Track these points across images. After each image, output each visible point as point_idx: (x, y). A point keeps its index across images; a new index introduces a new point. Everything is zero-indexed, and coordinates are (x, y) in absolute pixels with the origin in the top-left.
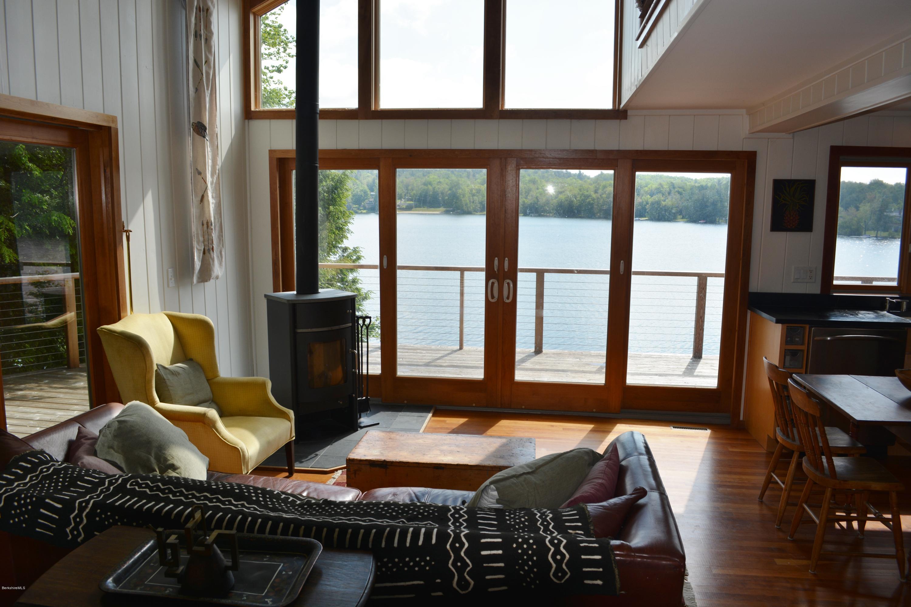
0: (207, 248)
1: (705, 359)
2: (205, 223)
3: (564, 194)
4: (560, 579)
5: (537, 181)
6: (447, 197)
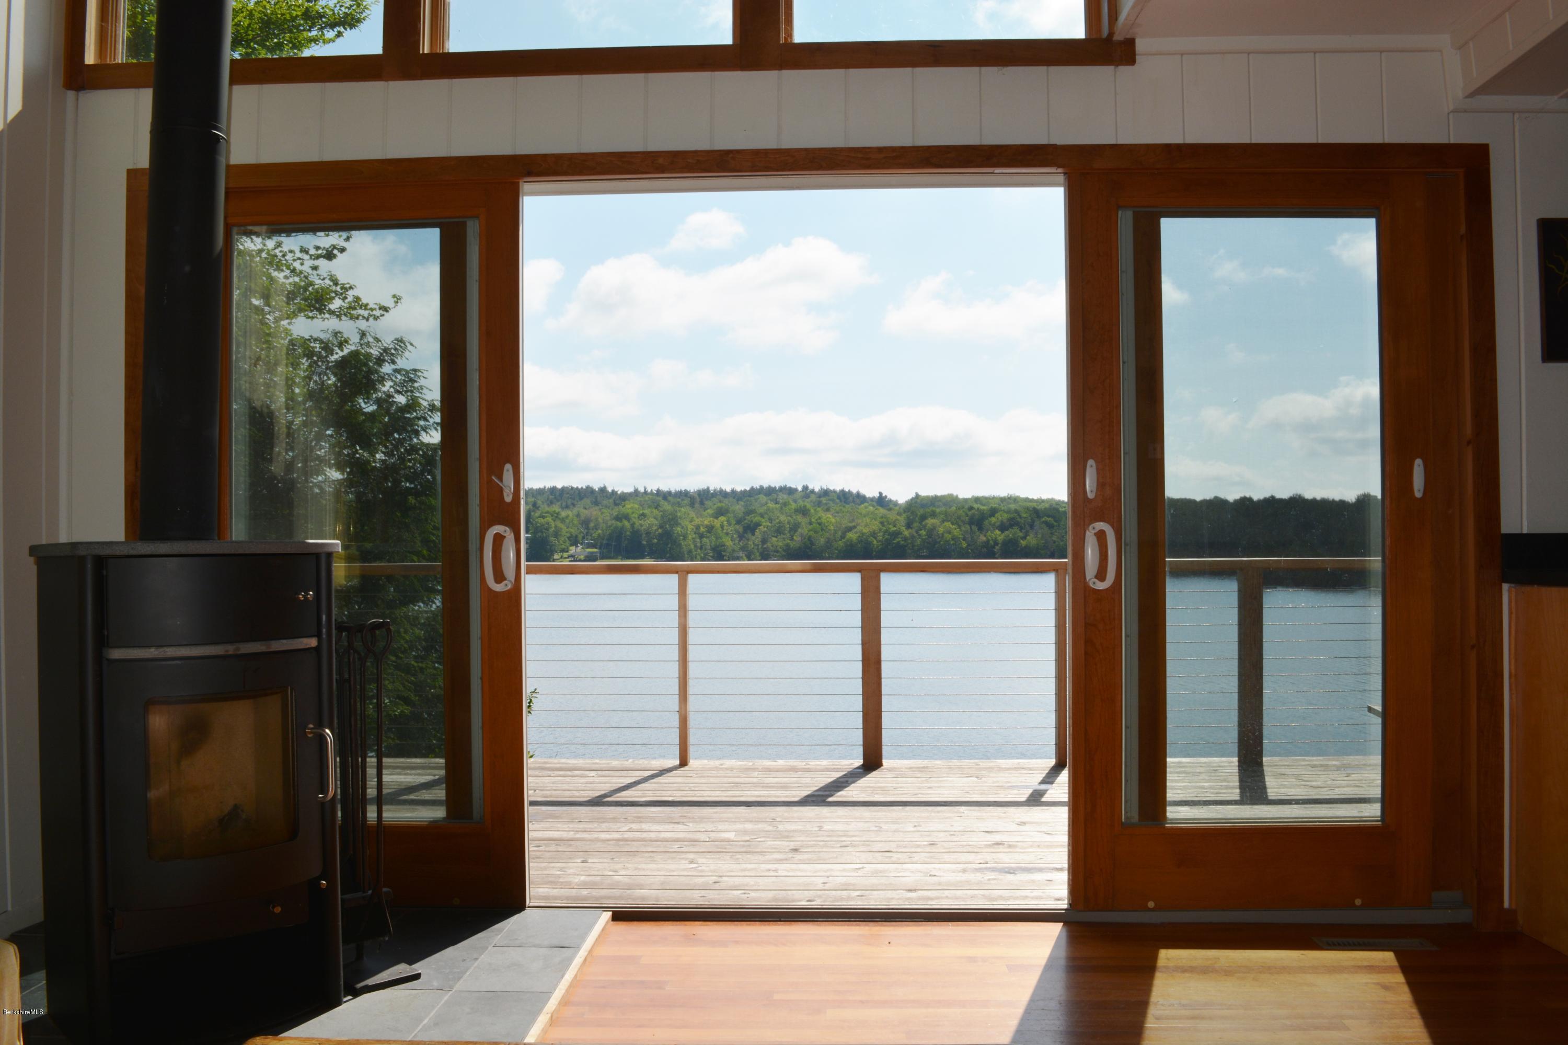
3: (856, 530)
5: (809, 510)
6: (656, 541)
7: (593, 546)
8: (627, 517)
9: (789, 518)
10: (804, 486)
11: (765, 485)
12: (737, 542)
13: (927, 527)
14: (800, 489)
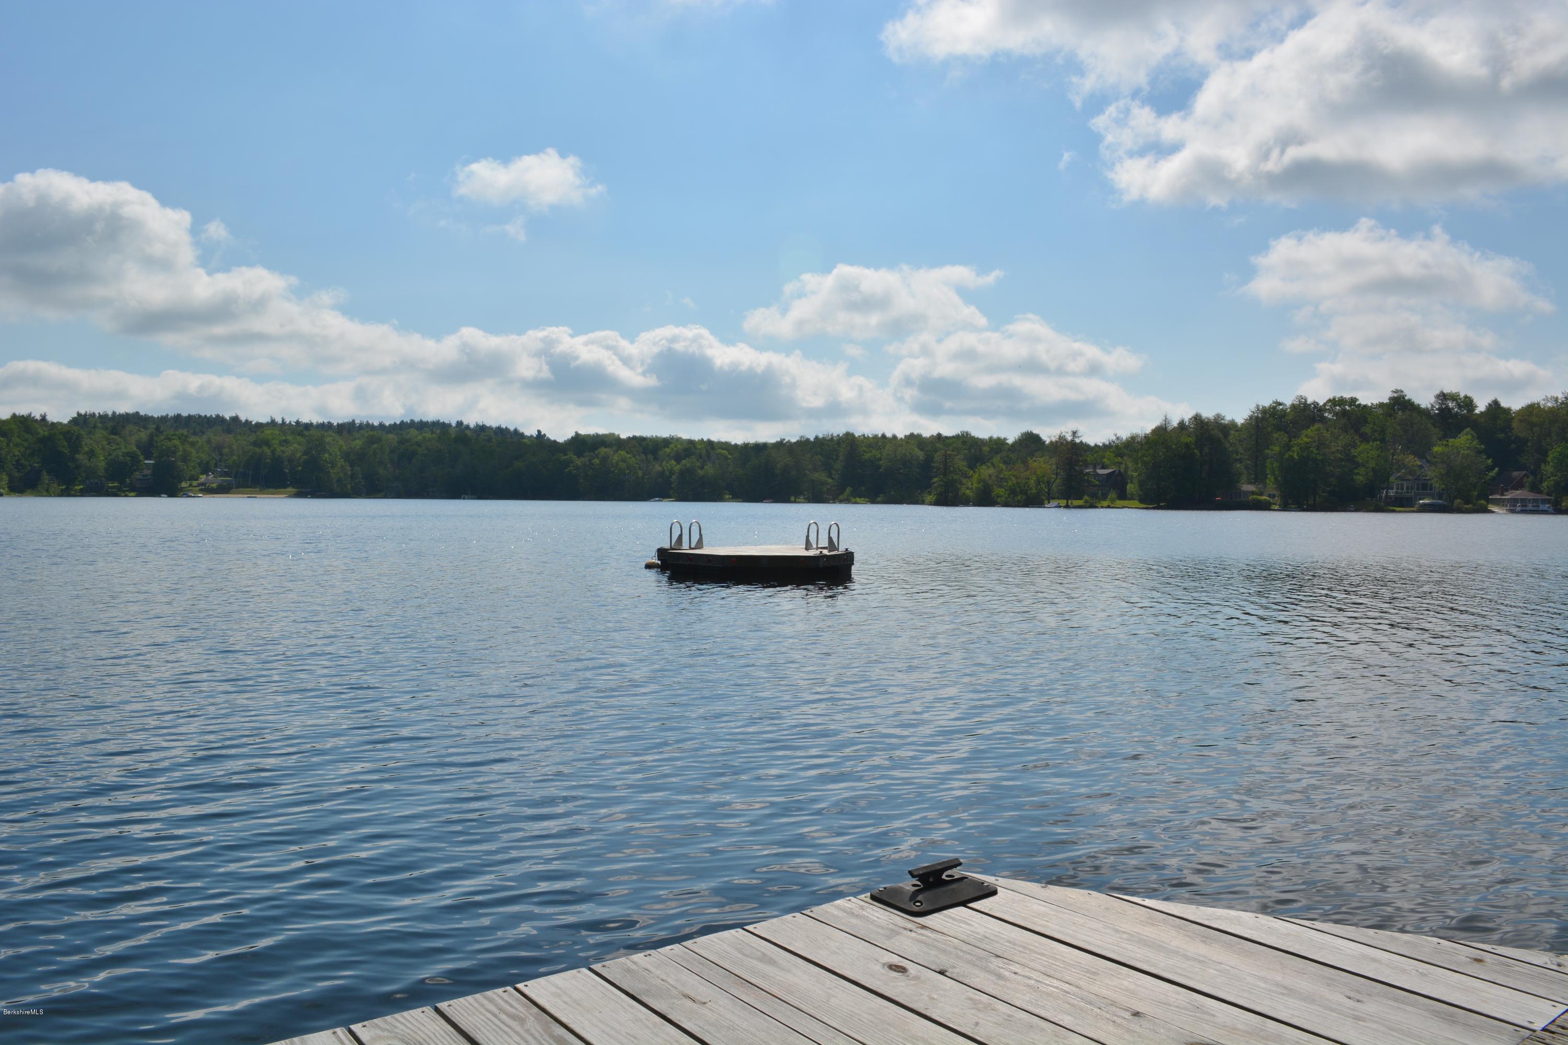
6: (300, 468)
7: (226, 474)
8: (267, 443)
10: (458, 422)
11: (417, 419)
13: (600, 456)
14: (454, 424)
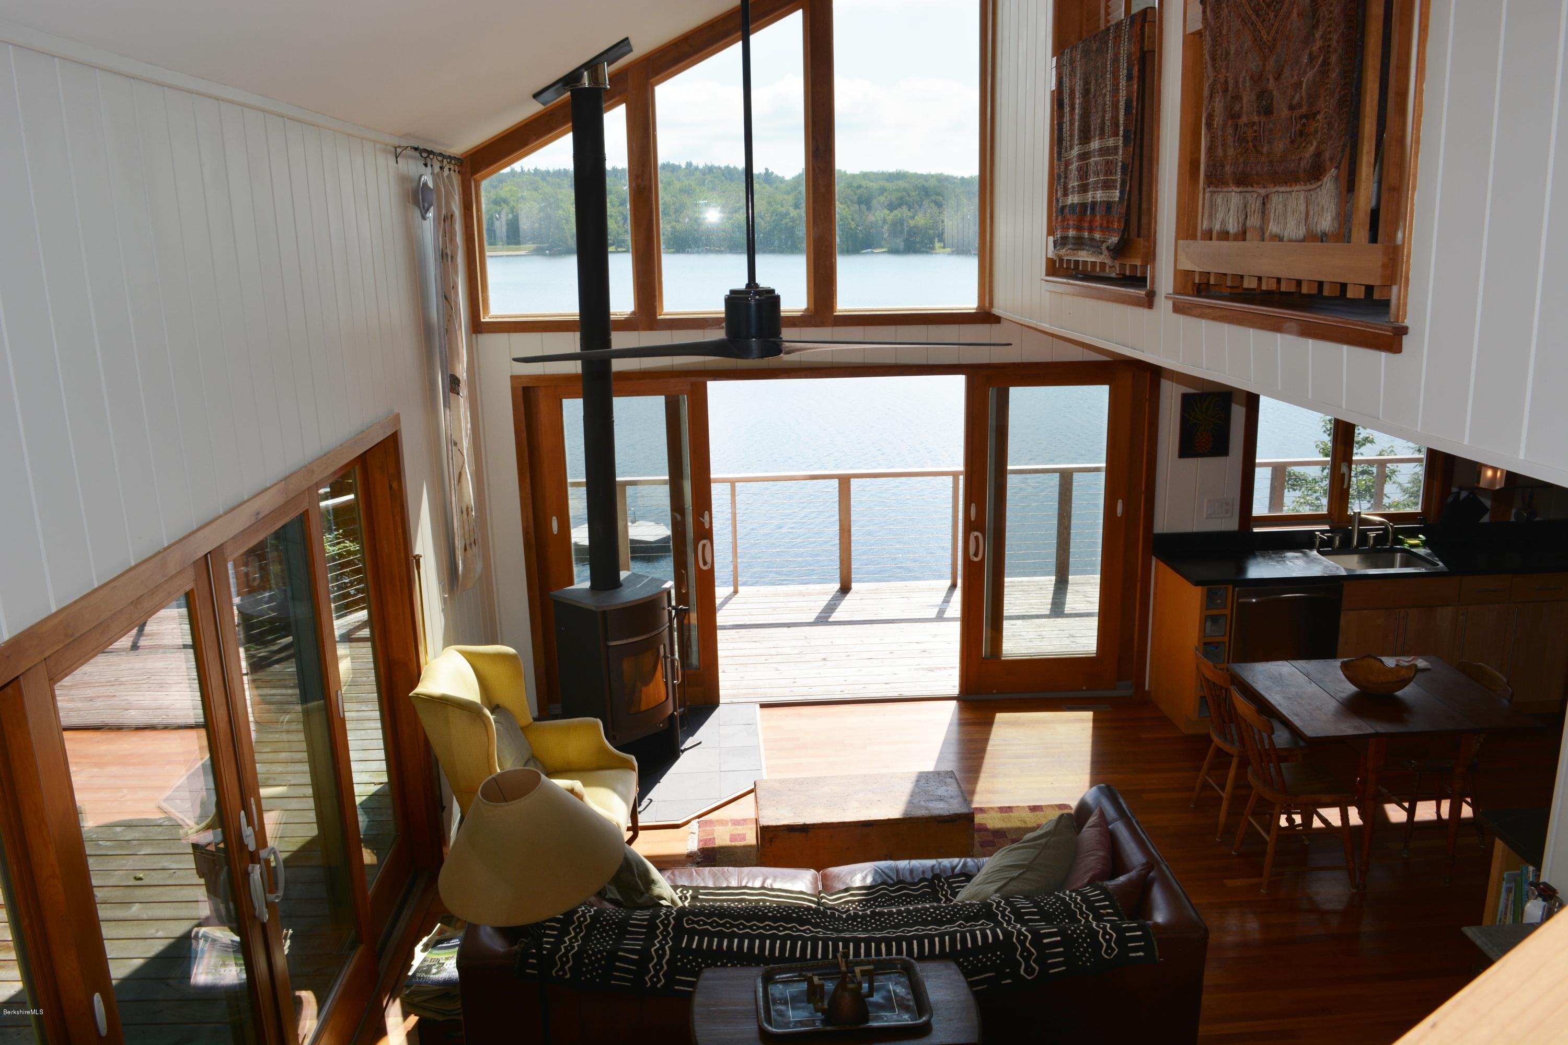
0: (468, 543)
1: (1072, 584)
2: (464, 510)
4: (1109, 955)
9: (674, 199)
10: (687, 163)
12: (621, 224)
14: (683, 166)
